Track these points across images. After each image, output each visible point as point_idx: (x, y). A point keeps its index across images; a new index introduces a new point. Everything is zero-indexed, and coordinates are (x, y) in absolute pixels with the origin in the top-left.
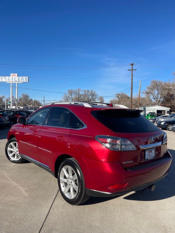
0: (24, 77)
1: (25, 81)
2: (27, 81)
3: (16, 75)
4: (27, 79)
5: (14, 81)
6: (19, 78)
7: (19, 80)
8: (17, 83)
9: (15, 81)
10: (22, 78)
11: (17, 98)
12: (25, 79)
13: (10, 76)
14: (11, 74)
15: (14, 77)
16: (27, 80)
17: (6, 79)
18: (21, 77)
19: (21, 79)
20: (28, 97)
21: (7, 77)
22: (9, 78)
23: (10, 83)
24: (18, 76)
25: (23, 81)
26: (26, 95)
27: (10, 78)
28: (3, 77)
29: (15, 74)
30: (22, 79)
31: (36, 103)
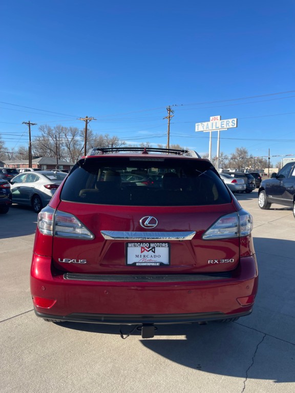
0: (230, 120)
1: (232, 127)
2: (235, 126)
3: (219, 117)
4: (236, 122)
5: (214, 128)
6: (222, 122)
7: (223, 126)
8: (219, 130)
9: (216, 128)
10: (227, 121)
11: (218, 156)
12: (231, 123)
13: (209, 121)
14: (211, 118)
15: (214, 122)
16: (234, 123)
17: (203, 127)
18: (225, 121)
19: (225, 123)
20: (245, 152)
21: (205, 124)
22: (208, 124)
23: (209, 132)
24: (221, 120)
25: (228, 127)
26: (242, 149)
27: (210, 123)
28: (200, 124)
29: (216, 117)
30: (227, 124)
31: (260, 162)
